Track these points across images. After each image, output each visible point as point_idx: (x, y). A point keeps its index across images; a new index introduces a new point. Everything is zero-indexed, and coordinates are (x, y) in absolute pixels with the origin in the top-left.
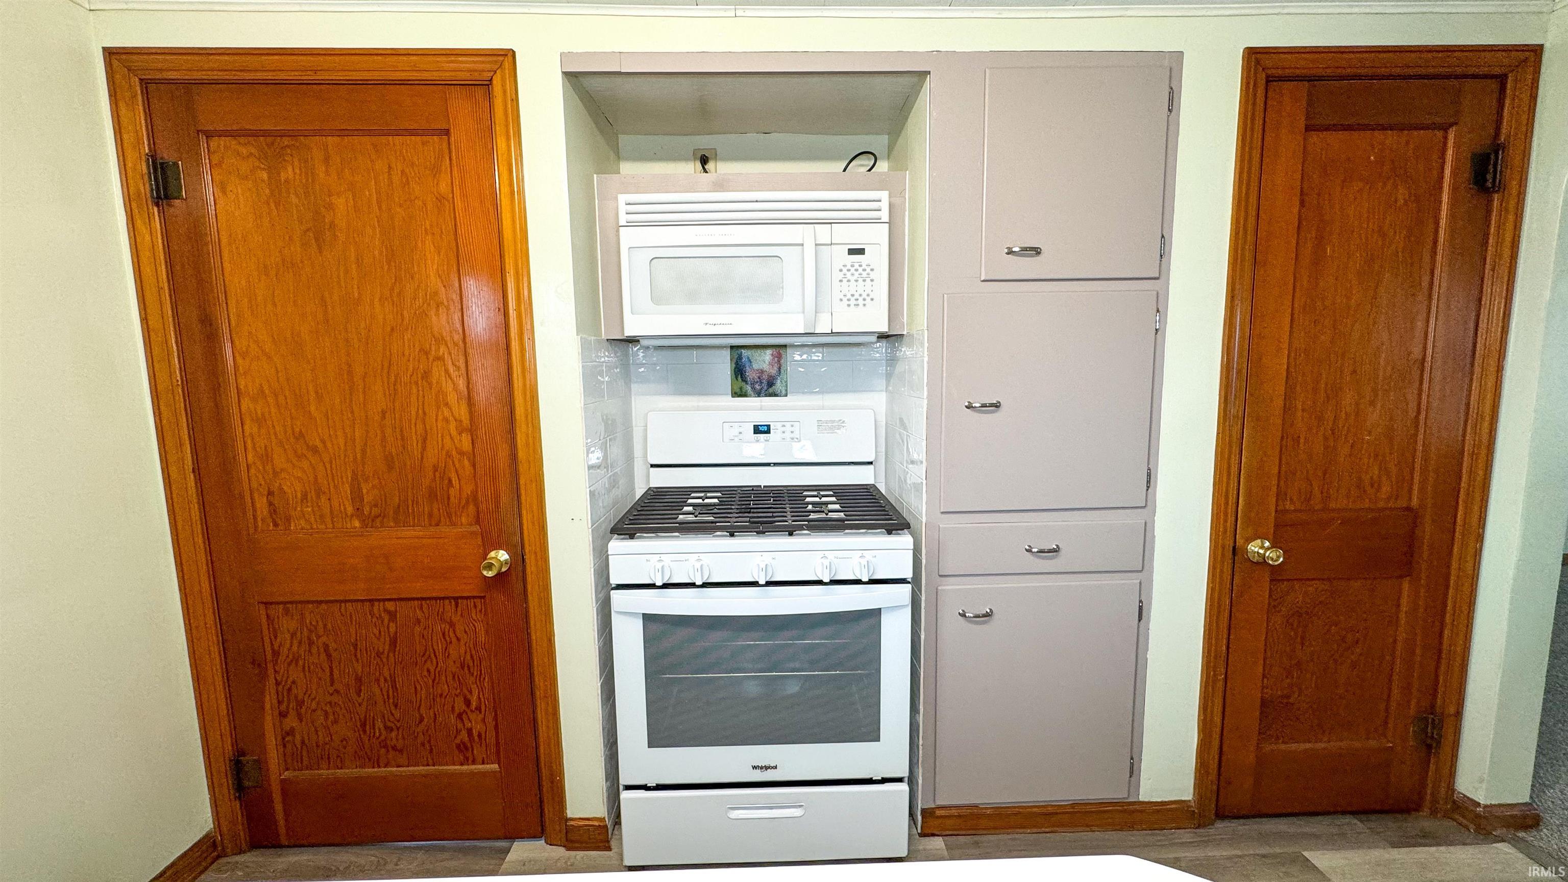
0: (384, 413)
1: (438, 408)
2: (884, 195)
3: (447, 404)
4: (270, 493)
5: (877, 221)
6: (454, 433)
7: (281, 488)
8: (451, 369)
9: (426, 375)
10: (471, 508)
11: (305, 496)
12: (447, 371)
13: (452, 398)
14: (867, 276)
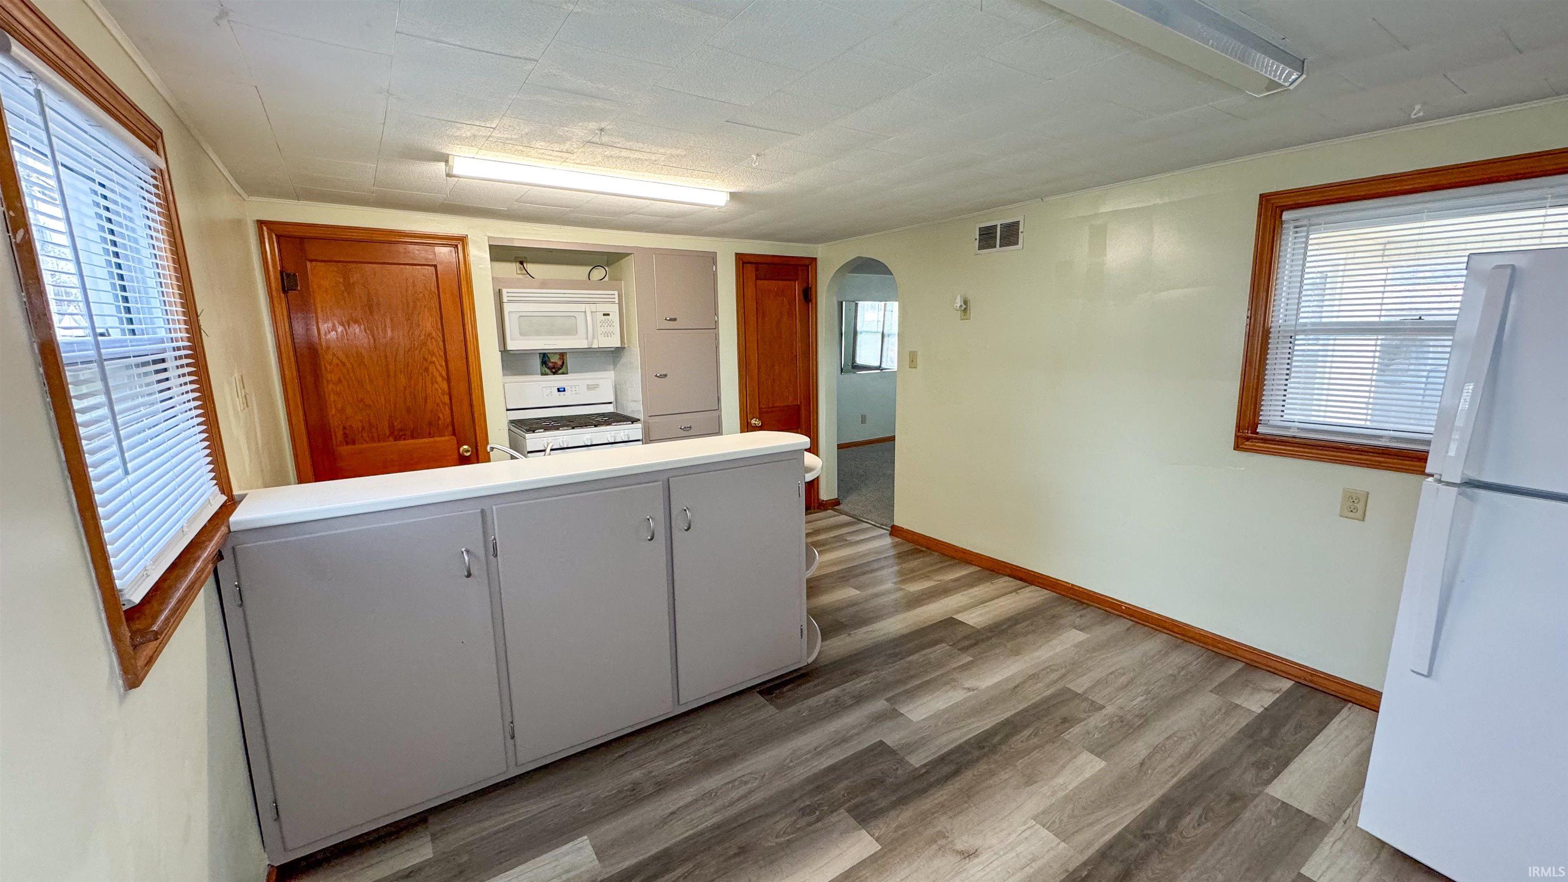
0: (405, 388)
1: (432, 384)
2: (616, 293)
3: (437, 383)
4: (344, 428)
5: (614, 302)
6: (440, 395)
7: (351, 426)
8: (439, 367)
9: (427, 369)
10: (450, 428)
11: (363, 428)
12: (436, 368)
13: (439, 379)
14: (611, 325)
